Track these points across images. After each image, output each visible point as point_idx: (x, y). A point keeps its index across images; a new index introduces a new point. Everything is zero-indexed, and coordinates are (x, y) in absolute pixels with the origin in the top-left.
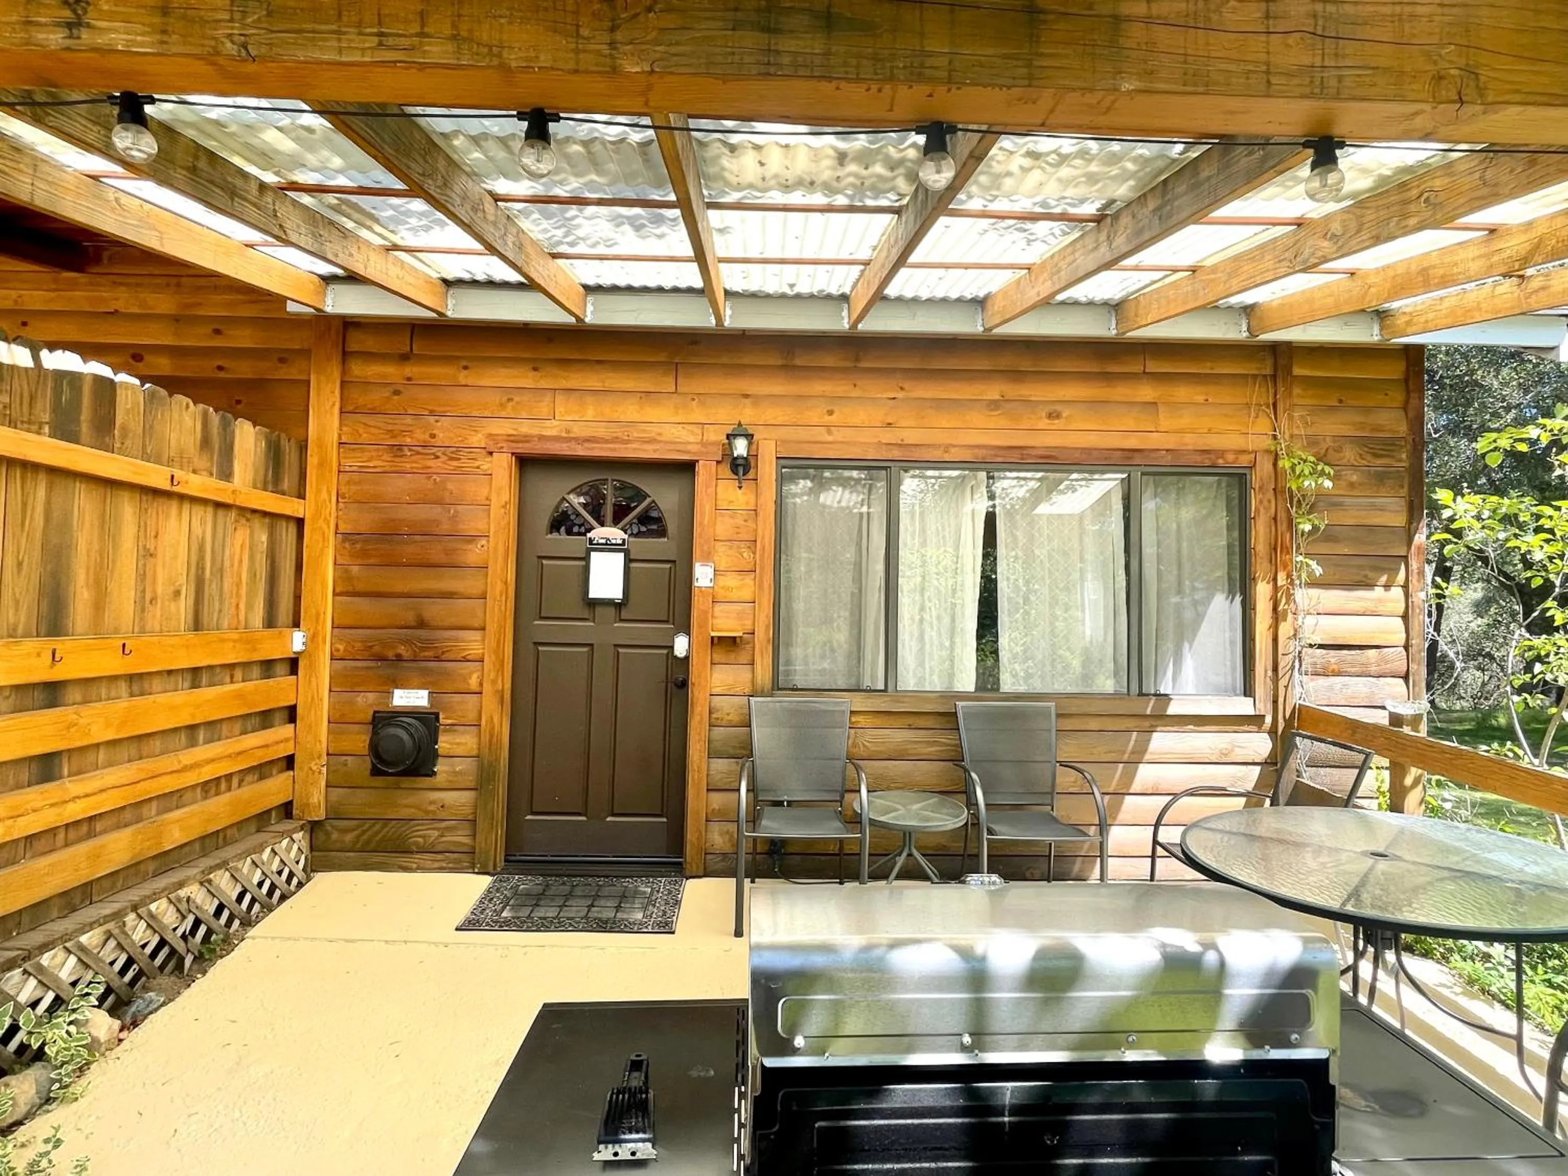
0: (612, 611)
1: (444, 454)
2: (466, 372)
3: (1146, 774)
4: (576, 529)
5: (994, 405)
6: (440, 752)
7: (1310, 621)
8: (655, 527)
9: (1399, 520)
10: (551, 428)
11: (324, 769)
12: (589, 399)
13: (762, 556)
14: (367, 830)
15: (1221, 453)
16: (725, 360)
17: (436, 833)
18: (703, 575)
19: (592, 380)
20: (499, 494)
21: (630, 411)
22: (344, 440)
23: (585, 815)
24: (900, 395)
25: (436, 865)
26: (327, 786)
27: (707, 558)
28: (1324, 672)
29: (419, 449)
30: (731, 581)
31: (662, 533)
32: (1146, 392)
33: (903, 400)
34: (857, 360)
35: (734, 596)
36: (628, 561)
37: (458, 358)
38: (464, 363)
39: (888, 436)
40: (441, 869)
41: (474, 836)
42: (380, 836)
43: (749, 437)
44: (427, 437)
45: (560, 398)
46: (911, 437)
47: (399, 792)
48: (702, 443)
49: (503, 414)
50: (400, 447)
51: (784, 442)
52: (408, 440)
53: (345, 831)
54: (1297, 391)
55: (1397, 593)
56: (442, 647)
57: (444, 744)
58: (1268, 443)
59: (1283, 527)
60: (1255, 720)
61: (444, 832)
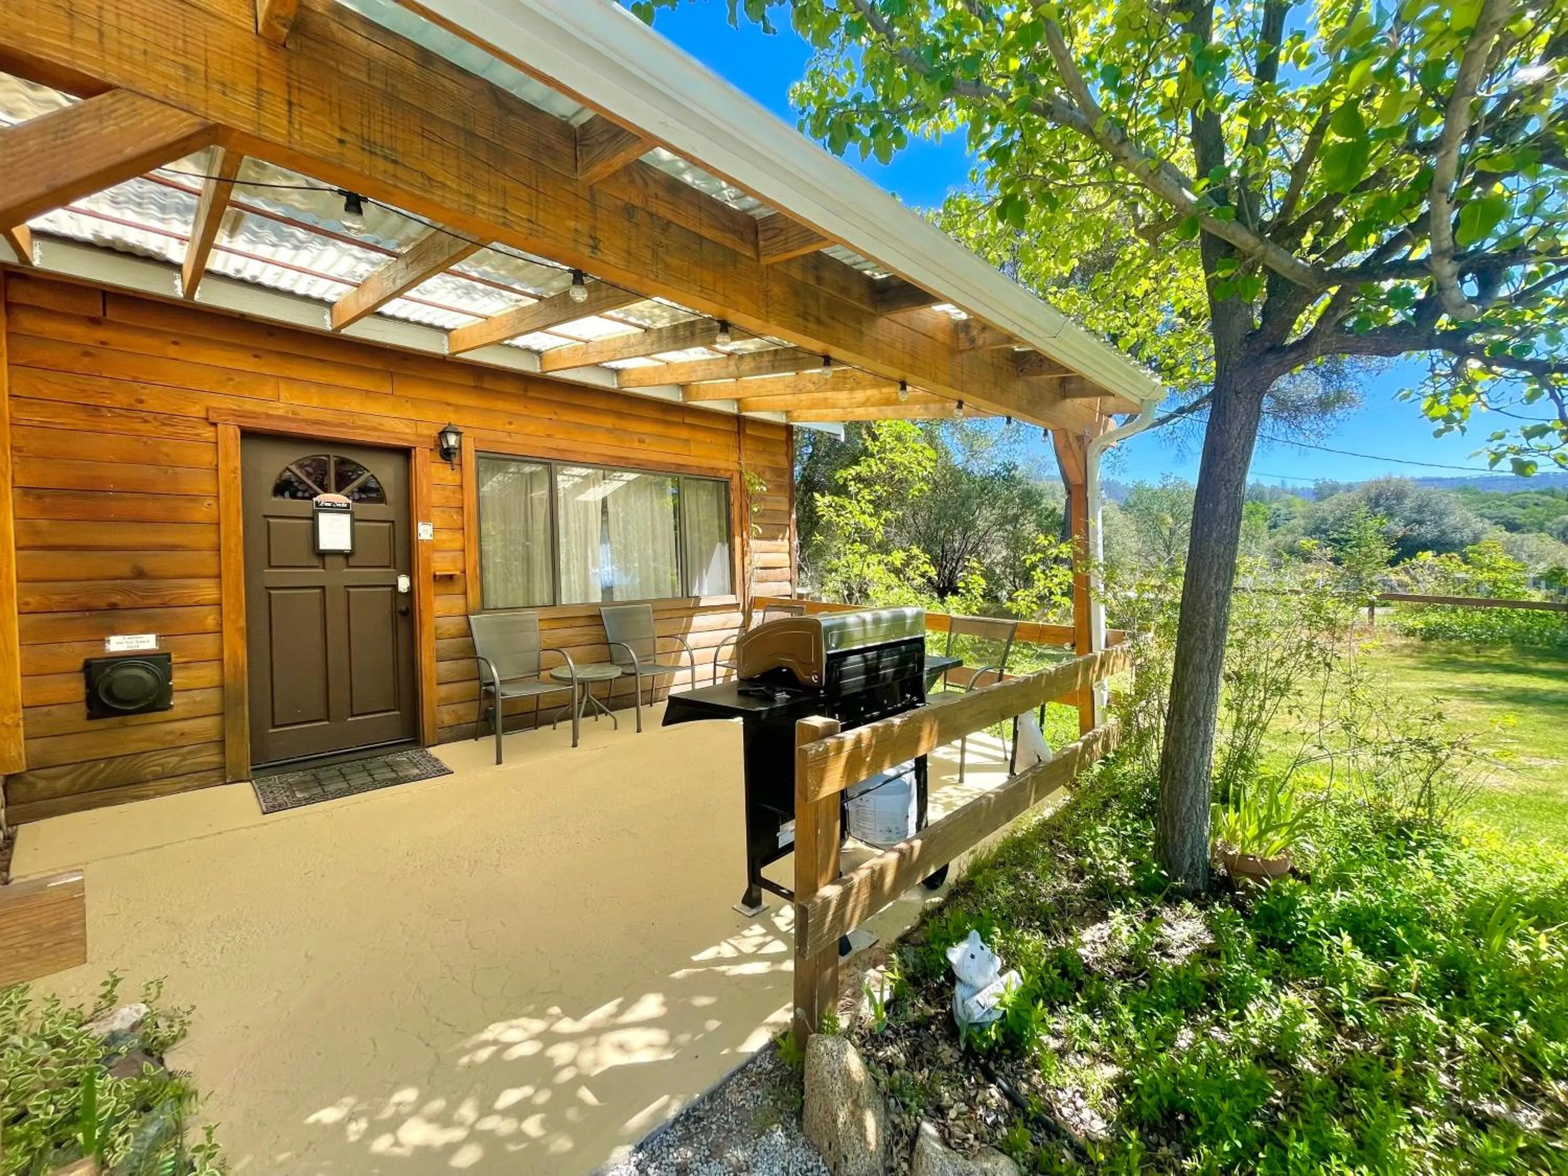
0: (341, 560)
1: (154, 418)
2: (177, 347)
3: (691, 639)
4: (300, 494)
5: (609, 431)
6: (174, 688)
7: (756, 555)
8: (374, 495)
9: (785, 507)
10: (279, 409)
11: (21, 723)
12: (314, 390)
13: (469, 520)
14: (86, 772)
15: (718, 470)
16: (431, 375)
17: (177, 759)
18: (424, 532)
19: (316, 374)
20: (226, 460)
21: (353, 404)
22: (15, 392)
23: (328, 719)
24: (555, 417)
25: (178, 786)
26: (26, 739)
27: (427, 520)
28: (762, 581)
29: (122, 412)
30: (444, 535)
31: (382, 499)
32: (685, 433)
33: (557, 420)
34: (526, 390)
35: (447, 546)
36: (353, 520)
37: (167, 333)
38: (174, 339)
39: (549, 443)
40: (185, 789)
41: (223, 753)
42: (104, 775)
43: (458, 434)
44: (133, 401)
45: (283, 385)
46: (563, 445)
47: (129, 729)
48: (416, 434)
49: (224, 391)
50: (97, 408)
51: (482, 440)
52: (108, 402)
53: (60, 777)
54: (748, 442)
55: (786, 541)
56: (167, 595)
57: (178, 679)
58: (737, 467)
59: (744, 510)
60: (736, 606)
61: (184, 757)
